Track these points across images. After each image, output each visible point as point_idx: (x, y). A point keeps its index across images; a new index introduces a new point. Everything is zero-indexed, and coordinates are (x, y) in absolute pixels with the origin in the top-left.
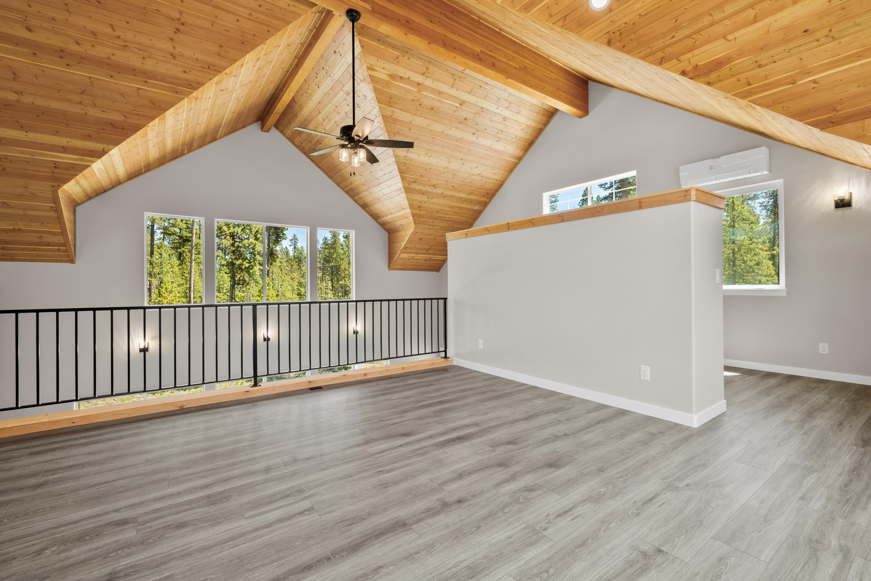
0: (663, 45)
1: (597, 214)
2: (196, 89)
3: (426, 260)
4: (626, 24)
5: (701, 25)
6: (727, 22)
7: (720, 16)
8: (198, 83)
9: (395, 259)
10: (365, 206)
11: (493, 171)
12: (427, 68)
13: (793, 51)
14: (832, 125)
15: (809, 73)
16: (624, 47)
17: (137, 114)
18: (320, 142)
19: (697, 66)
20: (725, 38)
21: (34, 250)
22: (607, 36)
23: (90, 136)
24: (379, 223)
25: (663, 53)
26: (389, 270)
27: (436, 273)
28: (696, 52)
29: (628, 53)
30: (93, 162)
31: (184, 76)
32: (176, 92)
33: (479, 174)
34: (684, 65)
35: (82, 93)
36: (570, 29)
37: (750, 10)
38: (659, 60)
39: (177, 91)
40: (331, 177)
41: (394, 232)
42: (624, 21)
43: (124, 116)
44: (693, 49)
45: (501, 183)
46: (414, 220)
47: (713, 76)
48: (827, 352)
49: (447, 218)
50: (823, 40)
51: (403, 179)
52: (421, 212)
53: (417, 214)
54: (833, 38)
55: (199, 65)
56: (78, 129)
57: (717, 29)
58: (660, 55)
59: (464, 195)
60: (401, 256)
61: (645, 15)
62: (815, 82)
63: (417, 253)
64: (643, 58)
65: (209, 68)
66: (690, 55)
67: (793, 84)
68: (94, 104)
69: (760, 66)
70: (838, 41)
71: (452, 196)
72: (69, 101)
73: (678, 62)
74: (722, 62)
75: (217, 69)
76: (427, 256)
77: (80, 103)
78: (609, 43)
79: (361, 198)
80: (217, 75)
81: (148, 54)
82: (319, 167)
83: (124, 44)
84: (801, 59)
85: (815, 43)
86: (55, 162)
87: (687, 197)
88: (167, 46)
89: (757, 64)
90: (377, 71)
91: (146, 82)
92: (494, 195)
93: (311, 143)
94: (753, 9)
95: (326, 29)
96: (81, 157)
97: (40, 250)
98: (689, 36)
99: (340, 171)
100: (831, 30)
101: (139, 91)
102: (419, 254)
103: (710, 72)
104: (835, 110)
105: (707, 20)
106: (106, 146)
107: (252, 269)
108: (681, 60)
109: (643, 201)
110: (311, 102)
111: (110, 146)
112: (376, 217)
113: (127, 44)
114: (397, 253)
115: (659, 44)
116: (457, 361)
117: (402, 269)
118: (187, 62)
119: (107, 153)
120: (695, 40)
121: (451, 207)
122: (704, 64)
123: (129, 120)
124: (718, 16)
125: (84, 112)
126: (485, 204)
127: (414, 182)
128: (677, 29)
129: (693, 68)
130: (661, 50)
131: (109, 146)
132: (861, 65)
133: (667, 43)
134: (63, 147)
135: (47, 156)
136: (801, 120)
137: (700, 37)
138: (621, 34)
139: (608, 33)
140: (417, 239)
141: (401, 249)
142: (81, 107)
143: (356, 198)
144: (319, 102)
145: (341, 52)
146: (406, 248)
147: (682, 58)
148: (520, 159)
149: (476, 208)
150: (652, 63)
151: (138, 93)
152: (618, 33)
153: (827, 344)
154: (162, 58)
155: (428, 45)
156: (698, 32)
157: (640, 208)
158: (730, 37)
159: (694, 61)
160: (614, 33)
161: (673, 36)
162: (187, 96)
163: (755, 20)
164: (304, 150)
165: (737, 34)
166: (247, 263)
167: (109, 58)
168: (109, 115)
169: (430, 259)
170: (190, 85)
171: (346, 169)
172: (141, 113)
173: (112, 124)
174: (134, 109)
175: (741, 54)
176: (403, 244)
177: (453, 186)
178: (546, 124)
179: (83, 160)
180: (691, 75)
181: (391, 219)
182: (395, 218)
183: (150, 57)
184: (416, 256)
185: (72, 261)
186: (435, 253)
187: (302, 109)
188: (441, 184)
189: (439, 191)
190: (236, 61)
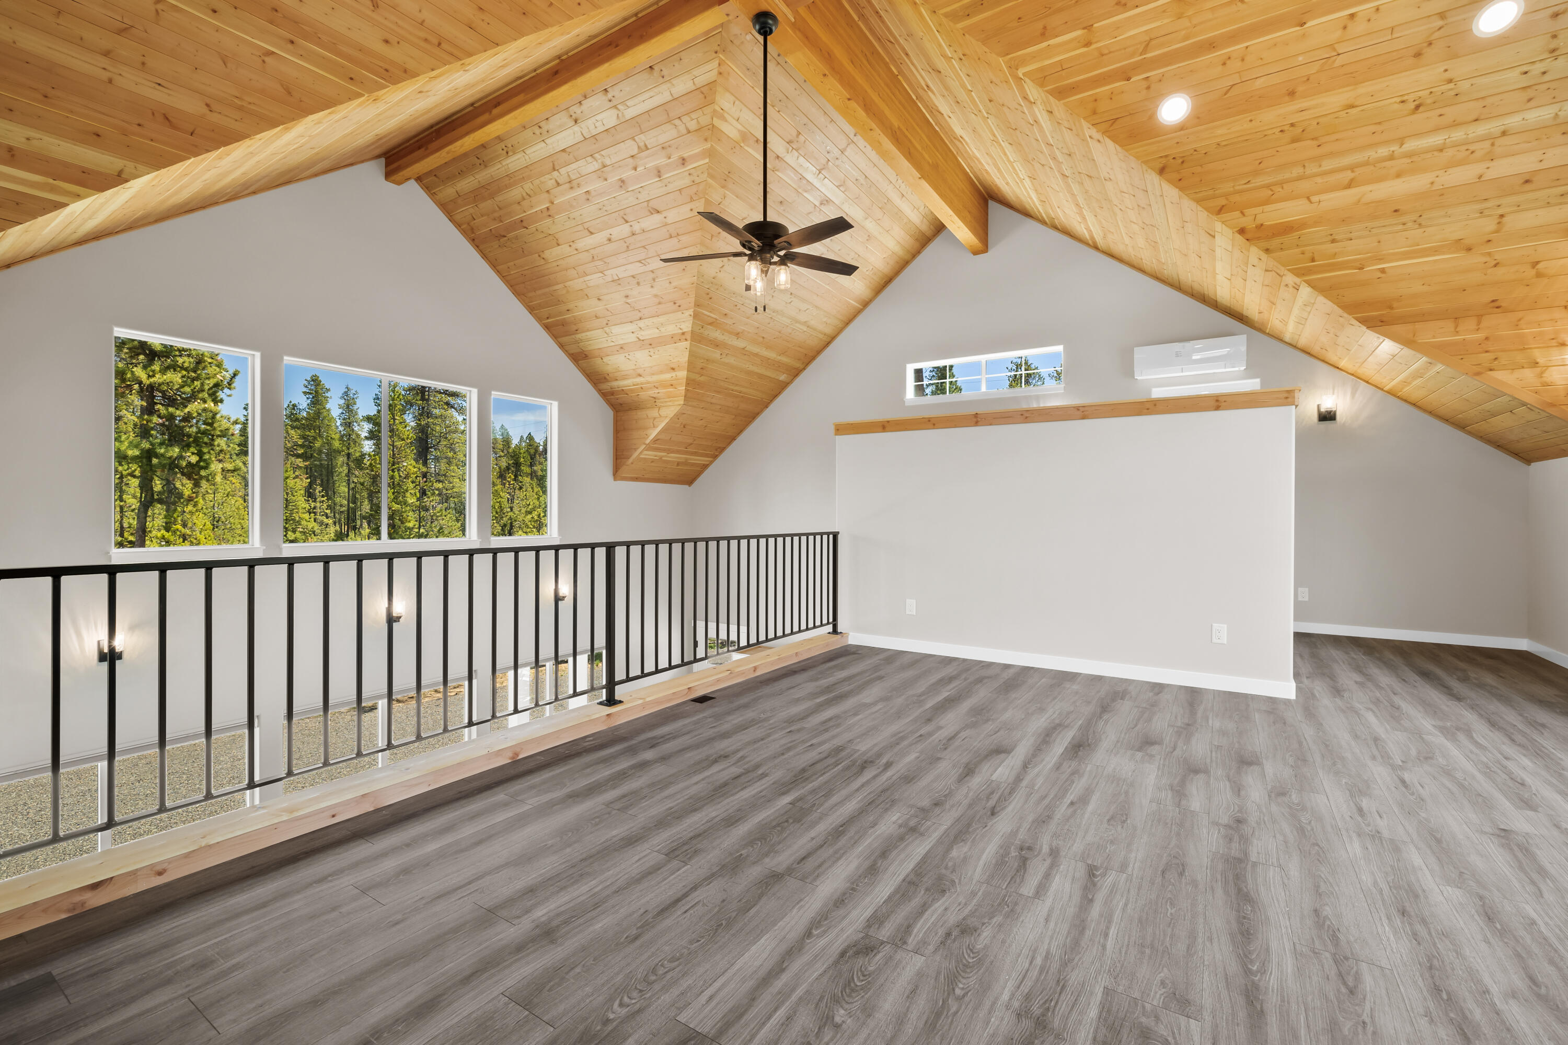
0: (1232, 189)
1: (1146, 411)
2: (396, 82)
3: (678, 464)
4: (1195, 151)
5: (1287, 175)
6: (1319, 180)
7: (1314, 171)
8: (405, 71)
9: (631, 460)
10: (580, 358)
11: (825, 319)
12: (799, 133)
13: (1374, 231)
14: (1381, 324)
15: (1381, 260)
16: (1180, 180)
17: (240, 108)
18: (524, 224)
19: (1262, 225)
20: (1308, 198)
22: (1164, 161)
23: (98, 135)
24: (600, 391)
25: (1227, 199)
26: (615, 479)
27: (686, 487)
28: (1267, 208)
29: (1182, 189)
30: (77, 197)
31: (380, 47)
32: (351, 79)
33: (805, 322)
34: (1247, 222)
35: (120, 32)
36: (1114, 139)
37: (1349, 172)
38: (1219, 208)
39: (352, 76)
40: (518, 294)
41: (630, 409)
42: (1194, 146)
43: (207, 105)
44: (1267, 202)
45: (828, 340)
46: (687, 390)
47: (1275, 242)
48: (1306, 599)
49: (736, 391)
50: (1410, 225)
51: (696, 316)
52: (702, 379)
53: (694, 380)
54: (1420, 224)
56: (71, 112)
57: (1305, 186)
58: (1222, 201)
59: (772, 355)
60: (641, 453)
61: (1225, 146)
62: (1383, 271)
63: (669, 451)
64: (1198, 201)
65: (439, 44)
66: (1258, 210)
67: (1359, 269)
68: (143, 64)
69: (1333, 241)
70: (1423, 230)
71: (756, 355)
72: (80, 42)
73: (1240, 215)
74: (1293, 227)
75: (455, 52)
76: (682, 457)
77: (107, 54)
78: (1162, 171)
79: (577, 342)
80: (450, 63)
82: (498, 272)
84: (1379, 242)
85: (1401, 227)
87: (1289, 400)
89: (1330, 238)
90: (726, 121)
91: (292, 42)
92: (813, 358)
93: (501, 221)
94: (1353, 171)
95: (677, 28)
96: (51, 181)
98: (1268, 186)
99: (549, 286)
100: (1421, 216)
101: (266, 59)
102: (672, 453)
103: (1274, 235)
104: (1391, 308)
105: (1297, 171)
106: (129, 166)
107: (206, 468)
108: (1246, 214)
109: (1220, 399)
110: (543, 144)
111: (140, 167)
112: (596, 379)
114: (636, 449)
115: (1227, 187)
116: (855, 638)
117: (636, 479)
118: (400, 22)
119: (127, 181)
120: (1272, 193)
121: (749, 373)
122: (1271, 225)
123: (214, 118)
124: (1312, 169)
125: (105, 75)
126: (796, 373)
127: (711, 324)
128: (1256, 173)
129: (1256, 227)
130: (1226, 195)
131: (138, 165)
132: (1435, 261)
133: (1237, 188)
134: (10, 149)
136: (1350, 314)
137: (1281, 190)
138: (1183, 162)
139: (1166, 156)
140: (678, 425)
141: (648, 441)
142: (104, 62)
143: (564, 340)
144: (564, 150)
145: (665, 72)
146: (656, 440)
147: (1247, 212)
148: (866, 304)
149: (783, 377)
150: (1207, 209)
151: (264, 61)
152: (1180, 161)
153: (1307, 589)
155: (846, 101)
156: (1281, 183)
157: (1218, 408)
158: (1314, 199)
159: (1261, 219)
160: (1174, 158)
161: (1249, 182)
162: (371, 91)
163: (1349, 186)
164: (473, 233)
165: (1323, 197)
166: (193, 453)
168: (169, 95)
169: (686, 463)
170: (387, 70)
171: (567, 284)
172: (252, 107)
173: (167, 118)
174: (238, 95)
175: (1317, 223)
176: (653, 434)
177: (763, 338)
178: (915, 254)
179: (53, 189)
180: (1249, 236)
181: (634, 385)
182: (642, 384)
184: (666, 456)
186: (696, 452)
187: (510, 153)
188: (749, 332)
189: (740, 344)
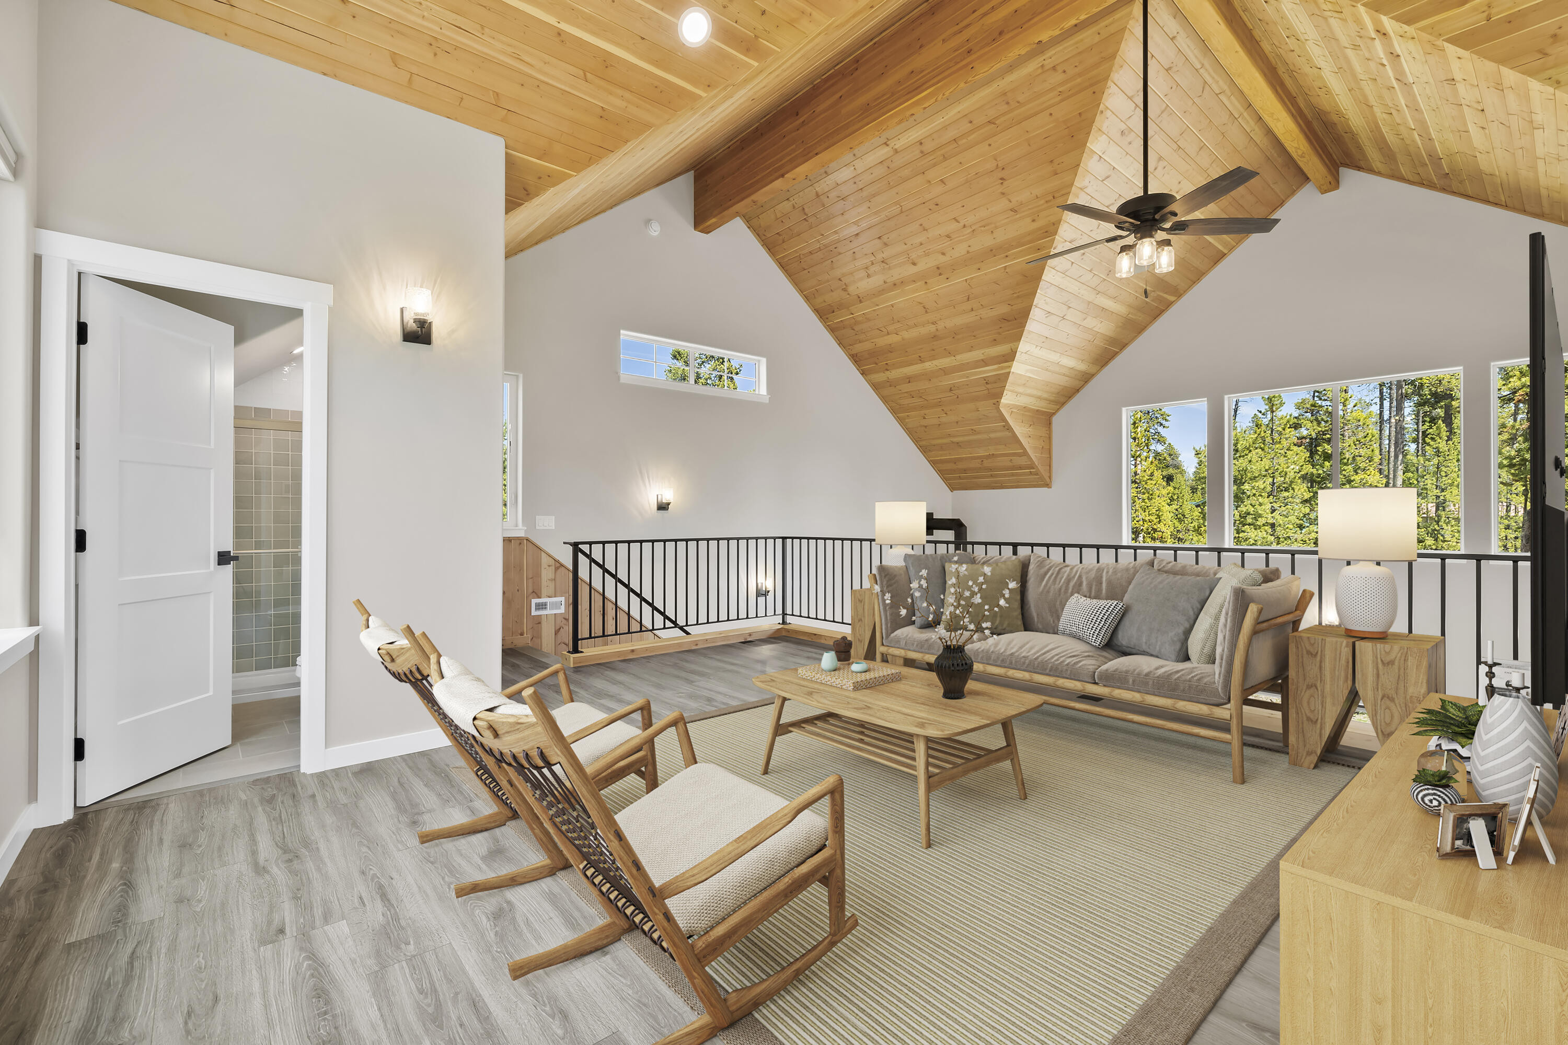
2: (1055, 233)
21: (1013, 475)
23: (996, 340)
30: (1010, 367)
31: (1037, 225)
35: (968, 300)
43: (1012, 304)
55: (1042, 202)
56: (983, 337)
68: (982, 305)
72: (965, 312)
75: (1063, 192)
77: (972, 310)
81: (993, 226)
83: (971, 230)
86: (984, 379)
88: (1003, 204)
91: (1007, 256)
96: (1000, 365)
97: (1017, 474)
101: (1008, 270)
113: (973, 228)
118: (1030, 207)
119: (1016, 353)
134: (983, 361)
135: (976, 374)
151: (1008, 272)
154: (1006, 221)
167: (968, 252)
168: (998, 310)
173: (1007, 318)
174: (1016, 292)
183: (996, 228)
185: (1048, 485)
190: (1079, 165)
